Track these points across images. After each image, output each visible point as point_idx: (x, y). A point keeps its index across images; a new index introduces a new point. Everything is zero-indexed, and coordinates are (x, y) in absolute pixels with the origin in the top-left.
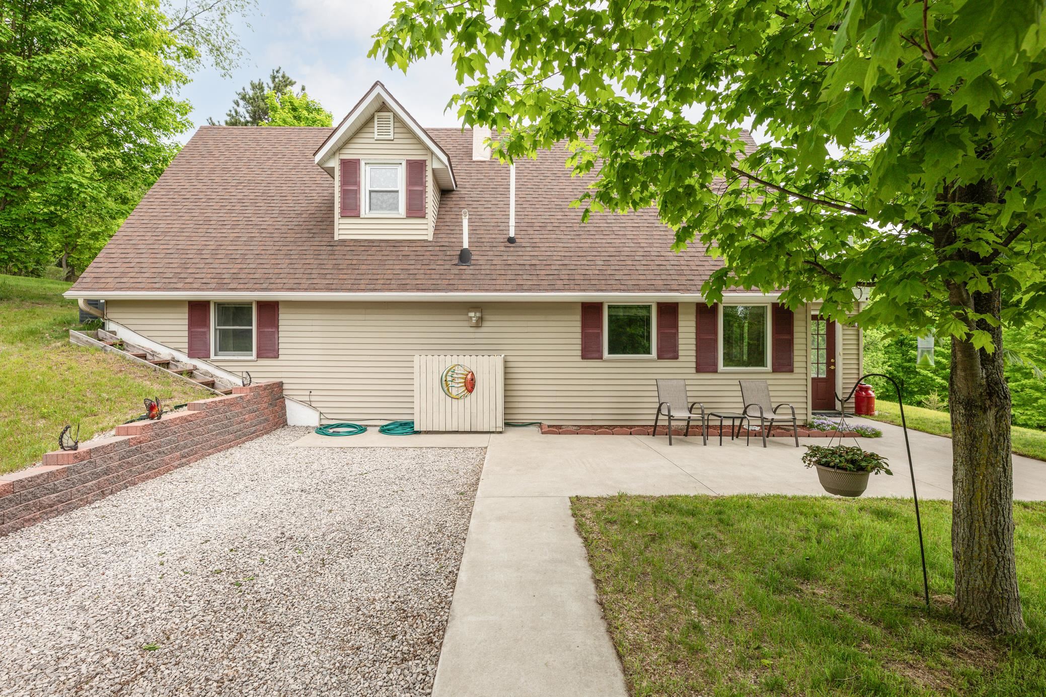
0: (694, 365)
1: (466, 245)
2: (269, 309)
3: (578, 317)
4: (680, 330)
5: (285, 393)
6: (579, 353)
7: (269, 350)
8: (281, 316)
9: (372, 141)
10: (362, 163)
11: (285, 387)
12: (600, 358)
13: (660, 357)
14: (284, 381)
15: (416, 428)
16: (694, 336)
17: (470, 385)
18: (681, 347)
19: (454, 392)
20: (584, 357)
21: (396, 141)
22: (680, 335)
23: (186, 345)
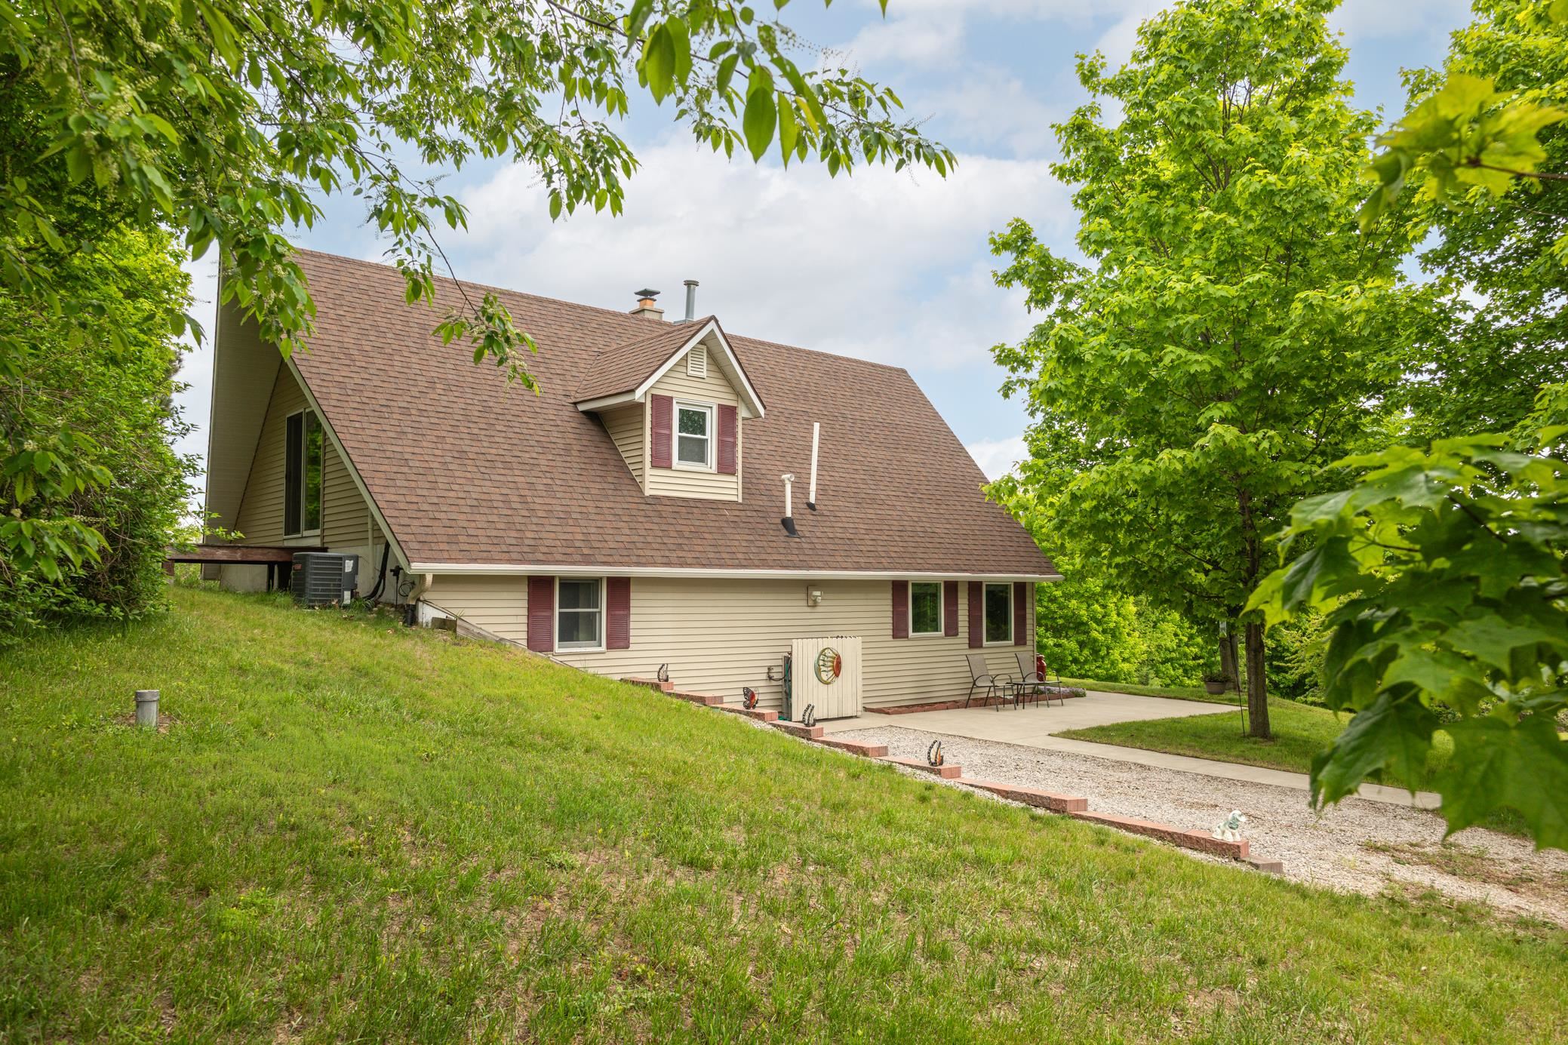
0: (968, 641)
1: (789, 514)
2: (620, 587)
3: (889, 596)
6: (891, 632)
7: (619, 639)
8: (633, 596)
12: (907, 636)
13: (946, 634)
16: (967, 613)
17: (837, 669)
18: (959, 624)
19: (824, 676)
20: (895, 636)
21: (707, 380)
23: (525, 636)
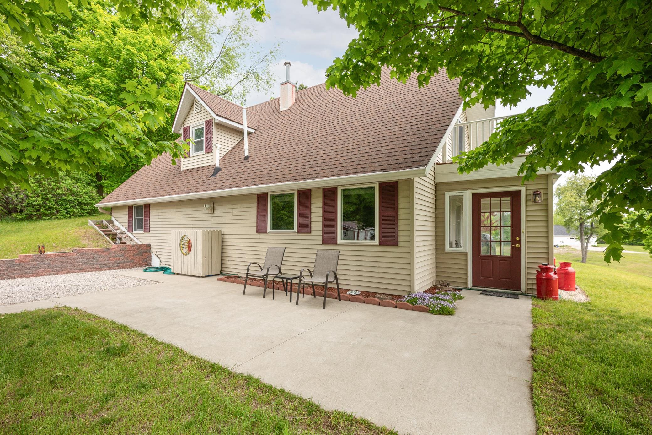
0: (321, 238)
2: (147, 208)
4: (313, 210)
5: (152, 250)
6: (255, 229)
7: (147, 229)
8: (151, 212)
9: (194, 114)
10: (191, 128)
11: (151, 247)
12: (266, 232)
13: (299, 232)
14: (151, 244)
15: (172, 271)
16: (321, 214)
17: (190, 248)
18: (313, 224)
19: (184, 251)
20: (258, 231)
21: (202, 112)
22: (313, 215)
23: (127, 226)
